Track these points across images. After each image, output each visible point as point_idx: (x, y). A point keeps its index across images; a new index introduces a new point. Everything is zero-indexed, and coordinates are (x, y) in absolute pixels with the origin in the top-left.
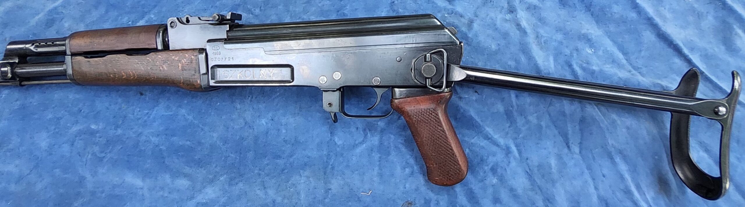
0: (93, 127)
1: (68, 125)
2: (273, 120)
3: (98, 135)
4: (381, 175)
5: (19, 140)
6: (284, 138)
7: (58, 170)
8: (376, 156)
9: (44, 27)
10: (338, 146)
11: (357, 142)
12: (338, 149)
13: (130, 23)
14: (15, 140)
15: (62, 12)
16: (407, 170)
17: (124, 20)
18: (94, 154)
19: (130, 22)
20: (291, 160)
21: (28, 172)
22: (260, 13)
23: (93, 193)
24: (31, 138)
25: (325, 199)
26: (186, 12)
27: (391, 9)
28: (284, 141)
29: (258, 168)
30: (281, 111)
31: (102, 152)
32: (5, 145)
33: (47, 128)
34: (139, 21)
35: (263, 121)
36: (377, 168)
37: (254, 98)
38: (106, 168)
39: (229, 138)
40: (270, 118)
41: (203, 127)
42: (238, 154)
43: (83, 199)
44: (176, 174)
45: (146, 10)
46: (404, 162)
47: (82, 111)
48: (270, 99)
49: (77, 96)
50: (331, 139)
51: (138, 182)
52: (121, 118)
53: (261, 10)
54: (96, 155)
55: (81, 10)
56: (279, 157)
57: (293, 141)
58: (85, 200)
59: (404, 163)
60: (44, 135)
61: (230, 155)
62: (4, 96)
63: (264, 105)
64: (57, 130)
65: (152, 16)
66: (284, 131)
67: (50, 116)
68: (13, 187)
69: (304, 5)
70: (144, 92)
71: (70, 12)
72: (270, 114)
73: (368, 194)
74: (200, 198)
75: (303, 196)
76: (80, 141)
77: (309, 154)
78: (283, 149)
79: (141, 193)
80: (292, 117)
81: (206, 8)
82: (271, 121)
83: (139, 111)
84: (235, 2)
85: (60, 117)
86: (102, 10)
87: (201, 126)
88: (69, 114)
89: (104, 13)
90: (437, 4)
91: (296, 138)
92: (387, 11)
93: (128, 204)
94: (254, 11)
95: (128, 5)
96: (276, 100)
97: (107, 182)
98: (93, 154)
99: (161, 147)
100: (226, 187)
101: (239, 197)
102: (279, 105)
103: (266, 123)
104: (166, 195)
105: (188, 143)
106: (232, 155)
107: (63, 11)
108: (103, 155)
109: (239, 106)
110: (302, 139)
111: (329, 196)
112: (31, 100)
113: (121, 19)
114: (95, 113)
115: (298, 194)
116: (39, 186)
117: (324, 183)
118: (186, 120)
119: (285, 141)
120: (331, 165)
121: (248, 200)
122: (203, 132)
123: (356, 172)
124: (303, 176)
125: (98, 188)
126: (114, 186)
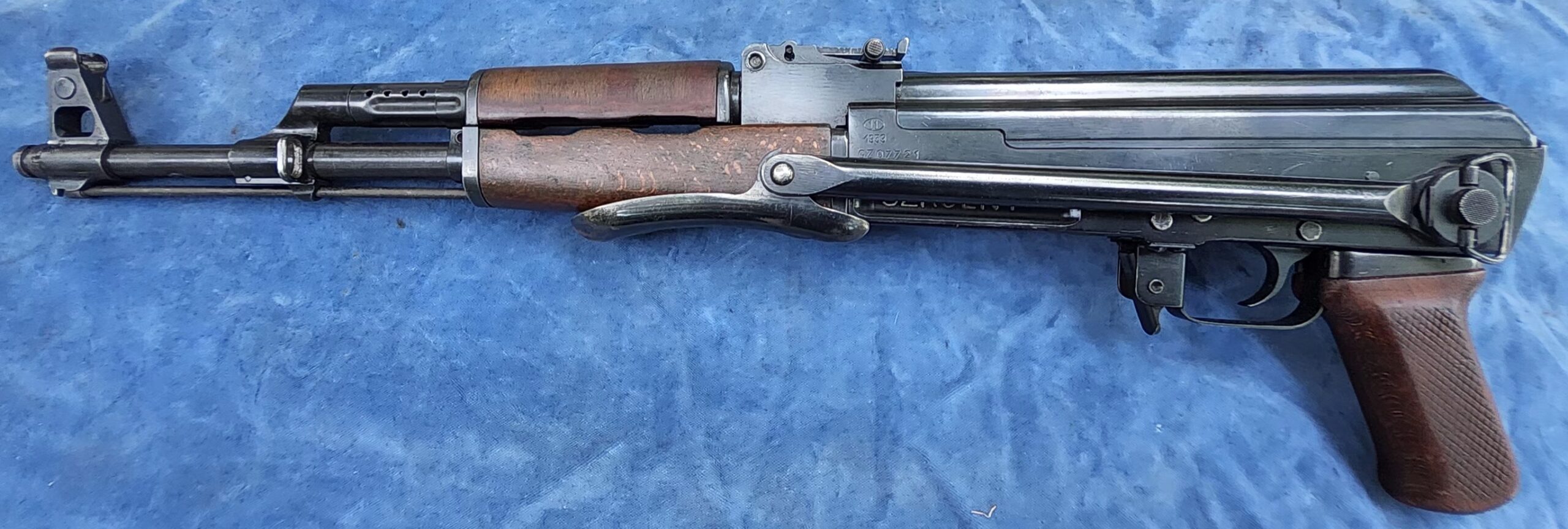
0: (280, 300)
1: (216, 291)
2: (731, 311)
3: (291, 321)
4: (1019, 466)
5: (89, 321)
6: (763, 359)
7: (182, 404)
8: (1004, 417)
9: (161, 46)
10: (902, 386)
11: (948, 379)
12: (902, 393)
13: (376, 51)
14: (80, 321)
15: (208, 13)
16: (1085, 459)
17: (362, 44)
18: (281, 368)
19: (376, 48)
20: (786, 414)
21: (108, 403)
22: (695, 49)
23: (271, 471)
24: (118, 318)
25: (877, 520)
26: (515, 34)
27: (1016, 56)
28: (764, 366)
29: (702, 431)
30: (752, 290)
31: (302, 364)
32: (54, 331)
33: (160, 294)
34: (400, 47)
35: (708, 314)
36: (1007, 448)
37: (681, 253)
38: (309, 406)
39: (624, 350)
40: (725, 307)
41: (557, 318)
42: (649, 391)
43: (242, 485)
44: (494, 434)
45: (416, 23)
46: (1076, 435)
47: (249, 259)
48: (723, 260)
49: (237, 220)
50: (880, 368)
51: (396, 449)
52: (350, 282)
53: (697, 44)
54: (285, 372)
55: (256, 10)
56: (750, 404)
57: (785, 364)
58: (248, 487)
59: (1075, 439)
60: (152, 311)
61: (631, 391)
62: (56, 209)
63: (708, 272)
64: (185, 302)
65: (433, 39)
66: (761, 341)
67: (168, 265)
68: (64, 442)
69: (802, 36)
70: (406, 220)
71: (228, 13)
72: (724, 296)
73: (988, 514)
74: (553, 498)
75: (819, 508)
76: (244, 333)
77: (829, 403)
78: (763, 386)
79: (396, 476)
80: (781, 308)
81: (564, 29)
82: (728, 314)
83: (396, 267)
84: (635, 19)
85: (194, 270)
86: (309, 15)
87: (551, 314)
88: (216, 264)
89: (311, 21)
90: (1131, 52)
91: (793, 359)
92: (1006, 61)
93: (361, 504)
94: (680, 45)
95: (373, 7)
96: (739, 261)
97: (307, 443)
98: (277, 368)
99: (455, 361)
100: (624, 474)
101: (656, 504)
102: (745, 274)
103: (716, 319)
104: (463, 484)
105: (523, 354)
106: (634, 393)
107: (211, 11)
108: (303, 372)
109: (644, 272)
110: (807, 363)
111: (889, 514)
112: (120, 224)
113: (353, 40)
114: (282, 264)
115: (809, 504)
116: (132, 443)
117: (874, 479)
118: (515, 296)
119: (766, 367)
120: (892, 432)
121: (679, 512)
122: (556, 330)
123: (957, 455)
124: (820, 457)
125: (284, 457)
126: (328, 455)
